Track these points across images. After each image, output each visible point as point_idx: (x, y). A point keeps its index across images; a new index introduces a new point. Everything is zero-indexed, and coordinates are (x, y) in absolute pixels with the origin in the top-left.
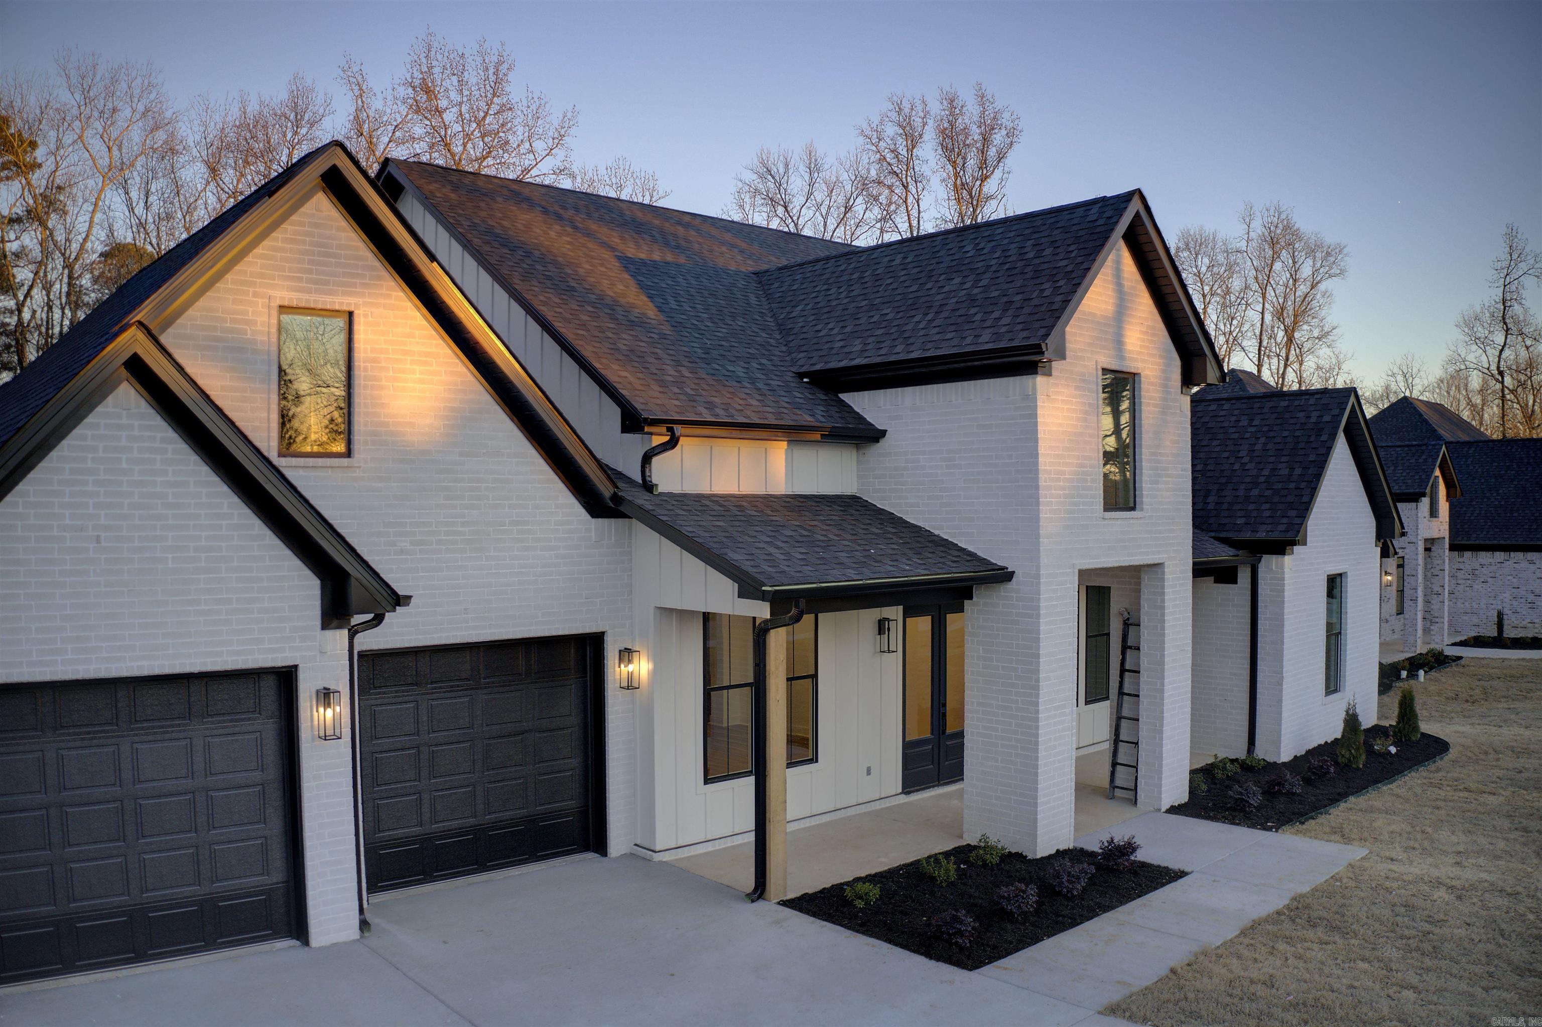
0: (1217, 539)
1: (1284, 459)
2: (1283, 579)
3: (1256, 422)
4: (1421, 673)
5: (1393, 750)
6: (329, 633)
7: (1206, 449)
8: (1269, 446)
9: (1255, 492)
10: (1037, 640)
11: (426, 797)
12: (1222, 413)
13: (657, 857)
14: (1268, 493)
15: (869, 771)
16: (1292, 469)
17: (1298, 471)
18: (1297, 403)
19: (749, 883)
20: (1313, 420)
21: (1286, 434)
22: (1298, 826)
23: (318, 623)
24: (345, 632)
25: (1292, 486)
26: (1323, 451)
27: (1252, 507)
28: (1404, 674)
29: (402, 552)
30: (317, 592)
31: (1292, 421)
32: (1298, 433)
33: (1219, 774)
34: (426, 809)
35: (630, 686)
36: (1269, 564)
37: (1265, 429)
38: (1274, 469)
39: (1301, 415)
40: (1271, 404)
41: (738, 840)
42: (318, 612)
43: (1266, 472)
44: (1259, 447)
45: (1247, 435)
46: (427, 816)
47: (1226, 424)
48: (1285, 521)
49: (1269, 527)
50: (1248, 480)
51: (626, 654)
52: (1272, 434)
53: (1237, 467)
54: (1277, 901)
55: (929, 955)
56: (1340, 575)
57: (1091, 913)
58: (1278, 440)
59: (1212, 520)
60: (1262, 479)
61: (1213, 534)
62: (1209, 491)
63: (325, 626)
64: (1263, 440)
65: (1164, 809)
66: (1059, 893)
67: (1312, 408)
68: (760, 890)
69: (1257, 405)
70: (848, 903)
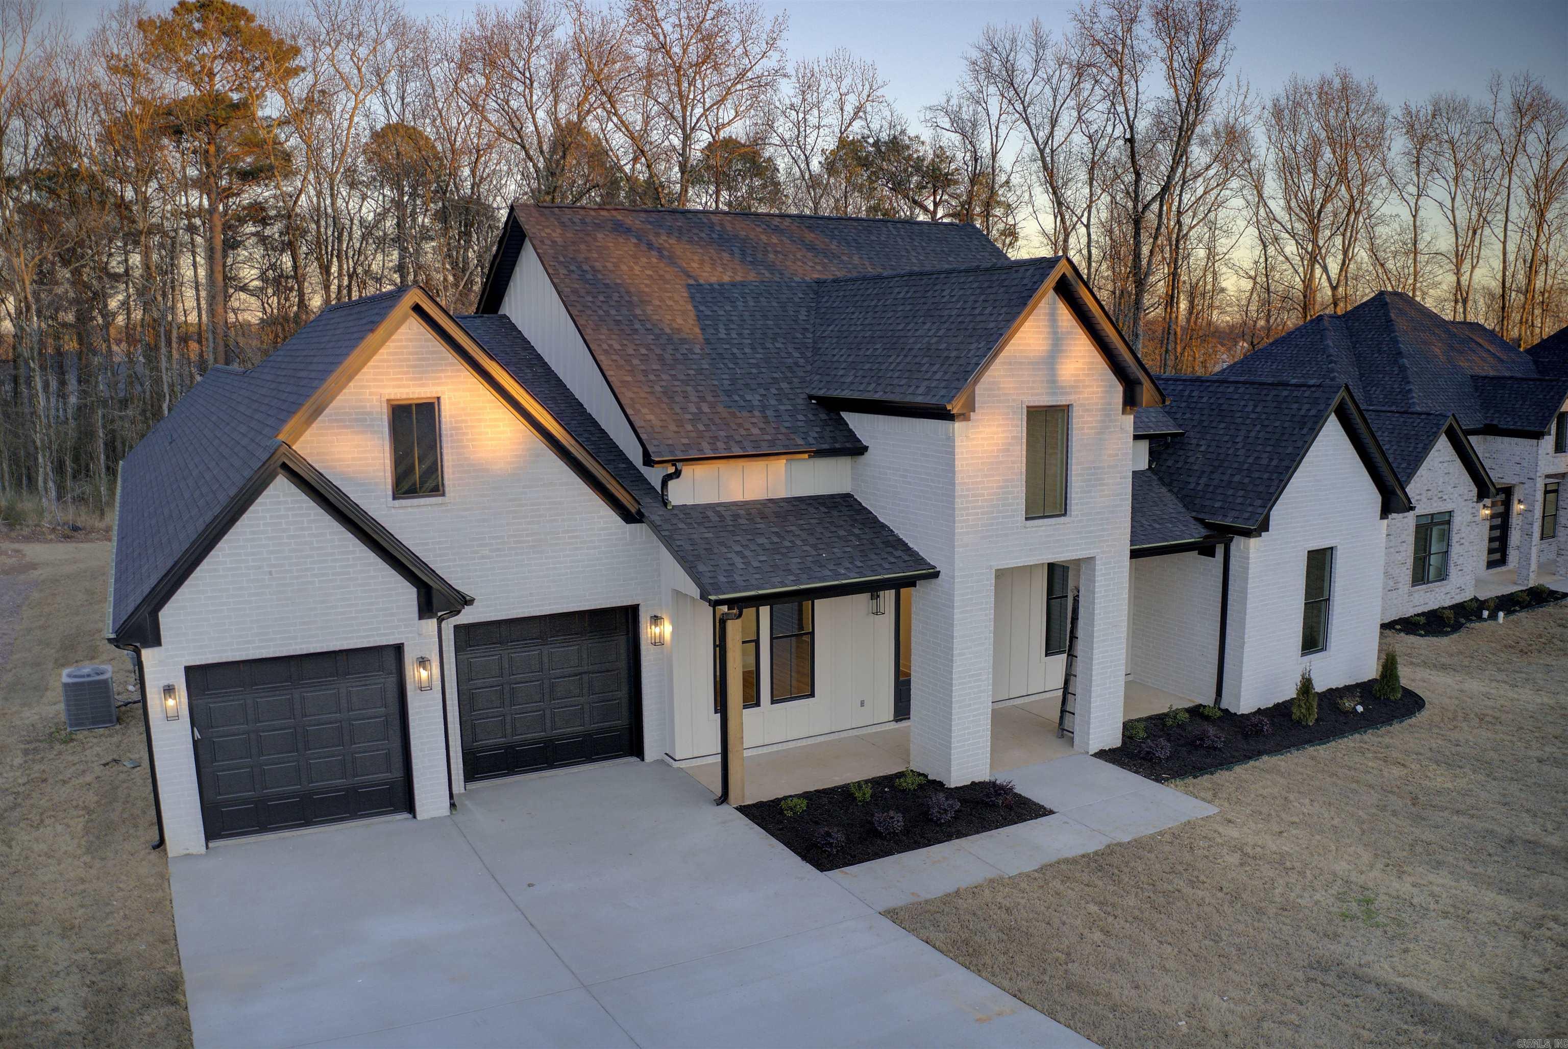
0: (1196, 519)
1: (1269, 449)
2: (1248, 558)
3: (1258, 409)
4: (1501, 614)
5: (1360, 709)
6: (423, 622)
7: (1213, 431)
8: (1261, 435)
9: (1237, 478)
10: (952, 625)
11: (508, 718)
12: (1236, 397)
13: (676, 765)
14: (1246, 480)
15: (862, 704)
16: (1271, 459)
17: (1274, 463)
18: (1295, 394)
19: (719, 792)
20: (1302, 412)
21: (1277, 424)
22: (1190, 780)
23: (416, 615)
24: (435, 621)
25: (1266, 476)
26: (1299, 444)
27: (1230, 492)
28: (1486, 614)
29: (483, 557)
30: (415, 596)
31: (1286, 411)
32: (1287, 425)
33: (1170, 722)
34: (508, 727)
35: (658, 643)
36: (1238, 544)
37: (1264, 416)
38: (1258, 458)
39: (1295, 406)
40: (1274, 392)
41: (710, 760)
42: (416, 609)
43: (1250, 460)
44: (1253, 434)
45: (1248, 421)
46: (509, 731)
47: (1234, 408)
48: (1250, 509)
49: (1236, 514)
50: (1236, 465)
51: (656, 620)
52: (1266, 422)
53: (1230, 452)
54: (1093, 846)
55: (804, 858)
56: (1332, 548)
57: (949, 837)
58: (1269, 429)
59: (1197, 501)
60: (1246, 466)
61: (1194, 514)
62: (1204, 472)
63: (421, 617)
64: (1258, 428)
65: (1092, 752)
66: (931, 820)
67: (1305, 401)
68: (724, 798)
69: (1265, 392)
70: (781, 812)
